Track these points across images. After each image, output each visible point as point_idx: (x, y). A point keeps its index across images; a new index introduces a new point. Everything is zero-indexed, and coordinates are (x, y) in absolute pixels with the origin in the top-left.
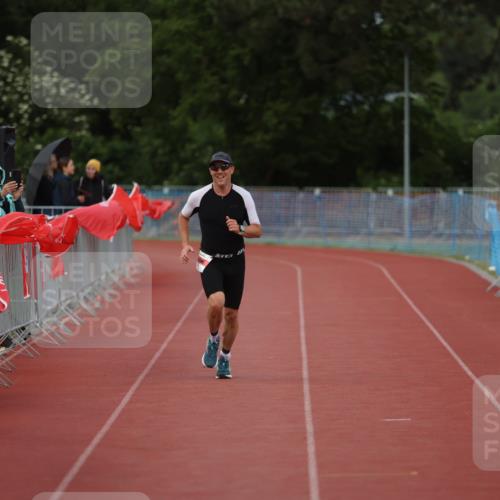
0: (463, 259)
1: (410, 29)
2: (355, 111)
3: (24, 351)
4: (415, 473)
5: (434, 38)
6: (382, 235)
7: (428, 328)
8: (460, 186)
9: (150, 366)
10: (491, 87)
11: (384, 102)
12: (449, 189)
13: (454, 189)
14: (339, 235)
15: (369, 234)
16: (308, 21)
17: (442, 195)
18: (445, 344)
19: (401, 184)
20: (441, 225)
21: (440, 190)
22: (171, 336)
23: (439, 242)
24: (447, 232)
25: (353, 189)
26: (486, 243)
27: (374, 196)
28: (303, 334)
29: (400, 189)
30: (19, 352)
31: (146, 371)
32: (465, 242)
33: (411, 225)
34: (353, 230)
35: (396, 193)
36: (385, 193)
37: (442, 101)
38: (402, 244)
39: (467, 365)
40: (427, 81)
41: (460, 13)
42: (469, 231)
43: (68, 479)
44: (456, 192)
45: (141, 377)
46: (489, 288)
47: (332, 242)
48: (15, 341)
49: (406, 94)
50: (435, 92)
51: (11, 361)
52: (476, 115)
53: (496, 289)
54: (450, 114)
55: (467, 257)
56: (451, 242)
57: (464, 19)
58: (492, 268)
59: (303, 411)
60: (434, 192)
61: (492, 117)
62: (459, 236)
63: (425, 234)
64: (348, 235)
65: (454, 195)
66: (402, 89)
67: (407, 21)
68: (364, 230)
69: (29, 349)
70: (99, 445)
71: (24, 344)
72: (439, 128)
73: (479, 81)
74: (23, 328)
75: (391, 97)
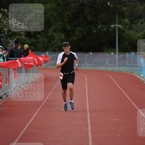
0: (133, 73)
1: (118, 6)
2: (102, 30)
3: (6, 100)
4: (119, 135)
5: (125, 9)
6: (110, 66)
7: (123, 93)
8: (132, 51)
9: (42, 104)
10: (142, 23)
11: (110, 27)
12: (129, 53)
13: (131, 52)
14: (97, 66)
15: (106, 66)
16: (89, 4)
17: (127, 55)
18: (128, 97)
19: (115, 51)
20: (127, 63)
21: (127, 53)
22: (49, 96)
23: (127, 68)
24: (129, 65)
25: (102, 53)
26: (140, 68)
27: (108, 55)
28: (87, 95)
29: (115, 53)
30: (5, 100)
31: (41, 106)
32: (134, 68)
33: (118, 63)
35: (114, 54)
36: (111, 54)
37: (127, 27)
38: (116, 69)
39: (135, 103)
40: (123, 21)
41: (132, 2)
42: (136, 65)
45: (40, 108)
46: (141, 81)
47: (95, 68)
48: (4, 97)
49: (117, 25)
50: (125, 24)
51: (2, 103)
52: (137, 31)
53: (143, 82)
54: (130, 31)
55: (135, 72)
56: (130, 68)
57: (133, 4)
58: (142, 76)
59: (87, 117)
60: (125, 54)
61: (142, 31)
62: (132, 66)
63: (123, 66)
64: (100, 66)
65: (131, 54)
66: (116, 24)
67: (117, 4)
68: (105, 65)
69: (7, 99)
70: (28, 127)
71: (6, 98)
72: (126, 35)
73: (138, 21)
74: (6, 94)
75: (112, 26)
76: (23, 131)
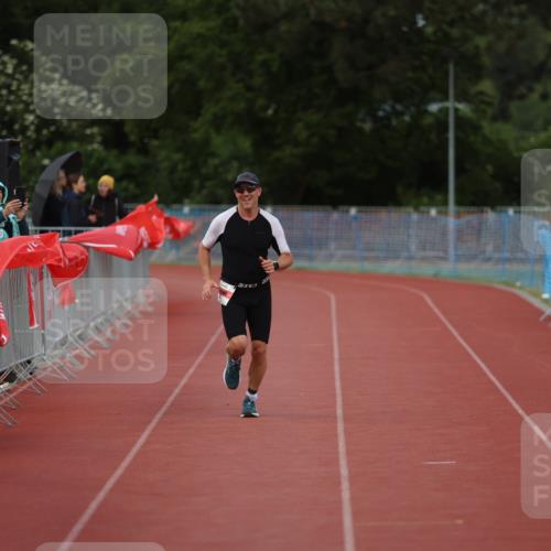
0: (513, 286)
1: (455, 32)
2: (394, 122)
3: (30, 387)
4: (460, 522)
5: (481, 41)
6: (423, 259)
7: (475, 362)
8: (510, 204)
9: (168, 404)
11: (426, 111)
12: (498, 208)
13: (503, 208)
14: (377, 259)
15: (410, 258)
16: (343, 24)
17: (491, 216)
18: (494, 379)
19: (445, 203)
20: (490, 248)
21: (489, 210)
22: (191, 371)
23: (488, 266)
24: (497, 255)
25: (393, 209)
26: (538, 268)
27: (415, 216)
28: (337, 368)
29: (443, 208)
30: (25, 387)
31: (164, 409)
32: (515, 267)
33: (456, 248)
34: (392, 253)
35: (439, 213)
36: (428, 212)
37: (490, 111)
38: (447, 269)
39: (517, 402)
40: (474, 90)
41: (511, 15)
42: (520, 255)
43: (78, 527)
44: (506, 212)
45: (159, 416)
46: (542, 318)
47: (368, 267)
48: (20, 376)
49: (450, 104)
50: (483, 102)
51: (15, 397)
52: (527, 126)
54: (500, 126)
55: (518, 284)
56: (500, 267)
57: (515, 21)
58: (546, 296)
59: (337, 453)
60: (482, 212)
61: (545, 129)
62: (508, 260)
63: (472, 258)
64: (386, 258)
65: (503, 215)
66: (446, 98)
67: (452, 23)
68: (405, 254)
69: (35, 384)
70: (112, 490)
71: (30, 379)
72: (487, 142)
73: (531, 90)
74: (29, 362)
75: (434, 108)
76: (94, 506)
